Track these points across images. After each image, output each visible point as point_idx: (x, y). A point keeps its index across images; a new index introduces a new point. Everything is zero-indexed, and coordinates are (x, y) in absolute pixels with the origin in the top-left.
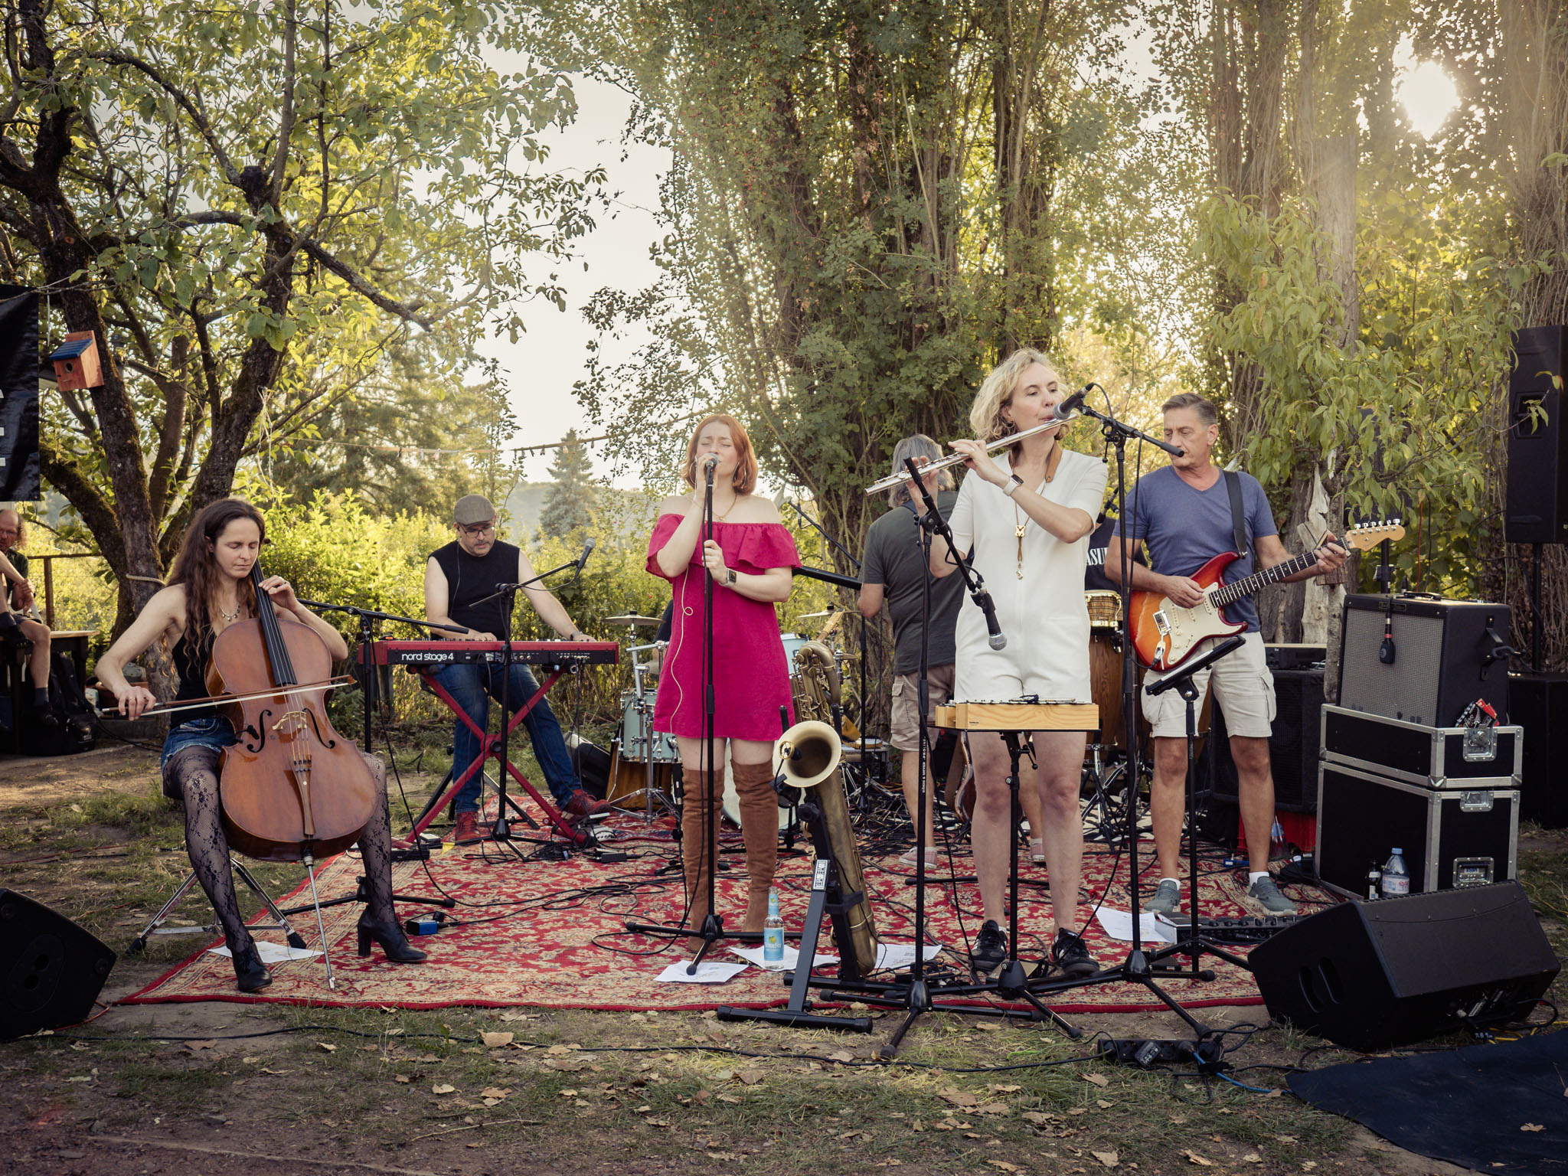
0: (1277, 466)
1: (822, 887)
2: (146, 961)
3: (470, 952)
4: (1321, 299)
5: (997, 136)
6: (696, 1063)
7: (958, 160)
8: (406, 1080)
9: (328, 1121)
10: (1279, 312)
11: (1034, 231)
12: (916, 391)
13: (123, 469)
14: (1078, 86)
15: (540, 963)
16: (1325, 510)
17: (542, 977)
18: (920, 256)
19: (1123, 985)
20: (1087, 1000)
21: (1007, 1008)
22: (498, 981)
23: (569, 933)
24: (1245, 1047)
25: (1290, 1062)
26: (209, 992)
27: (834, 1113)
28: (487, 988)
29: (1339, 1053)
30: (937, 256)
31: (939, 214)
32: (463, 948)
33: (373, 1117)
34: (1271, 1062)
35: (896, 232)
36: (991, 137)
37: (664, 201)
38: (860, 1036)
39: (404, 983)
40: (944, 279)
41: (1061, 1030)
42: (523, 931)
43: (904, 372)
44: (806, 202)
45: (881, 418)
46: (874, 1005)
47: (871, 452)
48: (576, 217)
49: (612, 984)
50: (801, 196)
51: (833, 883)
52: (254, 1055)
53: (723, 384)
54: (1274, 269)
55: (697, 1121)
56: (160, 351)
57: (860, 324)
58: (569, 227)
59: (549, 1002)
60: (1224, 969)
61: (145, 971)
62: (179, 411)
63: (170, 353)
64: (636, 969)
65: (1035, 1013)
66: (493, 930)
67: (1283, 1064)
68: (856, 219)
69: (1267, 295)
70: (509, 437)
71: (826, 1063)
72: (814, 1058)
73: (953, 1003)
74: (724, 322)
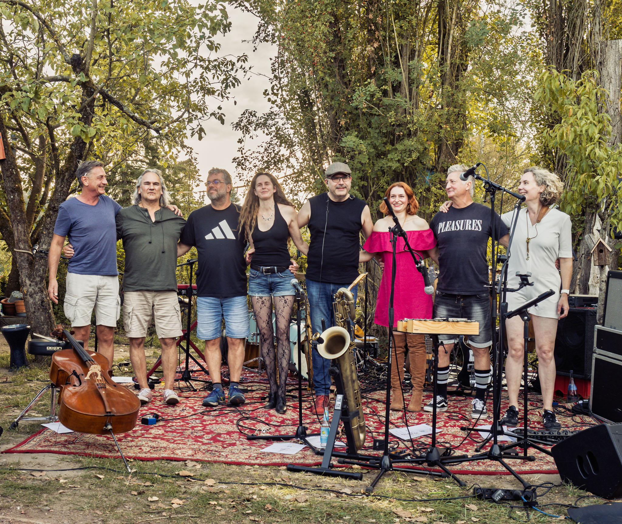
0: (574, 206)
1: (340, 408)
2: (18, 433)
3: (170, 434)
4: (599, 122)
5: (439, 39)
6: (276, 491)
7: (419, 51)
8: (136, 493)
9: (98, 512)
10: (578, 129)
11: (457, 87)
12: (395, 165)
13: (14, 199)
14: (481, 14)
15: (203, 440)
16: (600, 228)
17: (203, 447)
18: (399, 100)
19: (488, 462)
20: (470, 468)
21: (430, 470)
22: (183, 448)
23: (218, 426)
24: (548, 494)
25: (570, 503)
26: (46, 449)
27: (340, 518)
28: (178, 452)
29: (595, 499)
30: (408, 100)
31: (409, 78)
32: (167, 432)
33: (119, 511)
34: (561, 503)
35: (388, 88)
36: (435, 40)
37: (274, 71)
38: (356, 481)
39: (138, 448)
40: (411, 111)
41: (456, 482)
42: (196, 425)
43: (390, 156)
44: (344, 72)
45: (378, 179)
46: (363, 466)
47: (373, 195)
48: (231, 79)
49: (238, 452)
50: (341, 69)
51: (345, 406)
52: (65, 479)
53: (301, 161)
54: (576, 106)
55: (274, 519)
56: (33, 142)
57: (369, 133)
58: (227, 83)
59: (206, 459)
60: (540, 455)
61: (17, 438)
62: (42, 171)
63: (38, 144)
64: (249, 445)
65: (443, 473)
66: (182, 423)
67: (566, 503)
68: (369, 80)
69: (572, 120)
70: (198, 185)
71: (339, 494)
72: (333, 491)
73: (403, 467)
74: (302, 130)
